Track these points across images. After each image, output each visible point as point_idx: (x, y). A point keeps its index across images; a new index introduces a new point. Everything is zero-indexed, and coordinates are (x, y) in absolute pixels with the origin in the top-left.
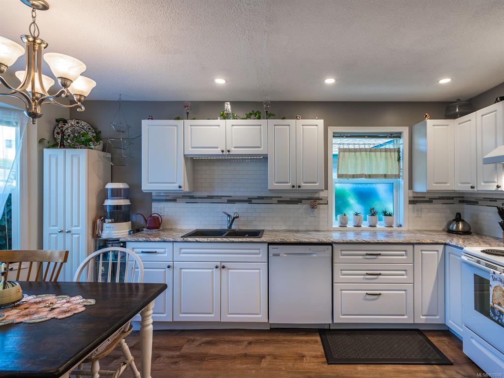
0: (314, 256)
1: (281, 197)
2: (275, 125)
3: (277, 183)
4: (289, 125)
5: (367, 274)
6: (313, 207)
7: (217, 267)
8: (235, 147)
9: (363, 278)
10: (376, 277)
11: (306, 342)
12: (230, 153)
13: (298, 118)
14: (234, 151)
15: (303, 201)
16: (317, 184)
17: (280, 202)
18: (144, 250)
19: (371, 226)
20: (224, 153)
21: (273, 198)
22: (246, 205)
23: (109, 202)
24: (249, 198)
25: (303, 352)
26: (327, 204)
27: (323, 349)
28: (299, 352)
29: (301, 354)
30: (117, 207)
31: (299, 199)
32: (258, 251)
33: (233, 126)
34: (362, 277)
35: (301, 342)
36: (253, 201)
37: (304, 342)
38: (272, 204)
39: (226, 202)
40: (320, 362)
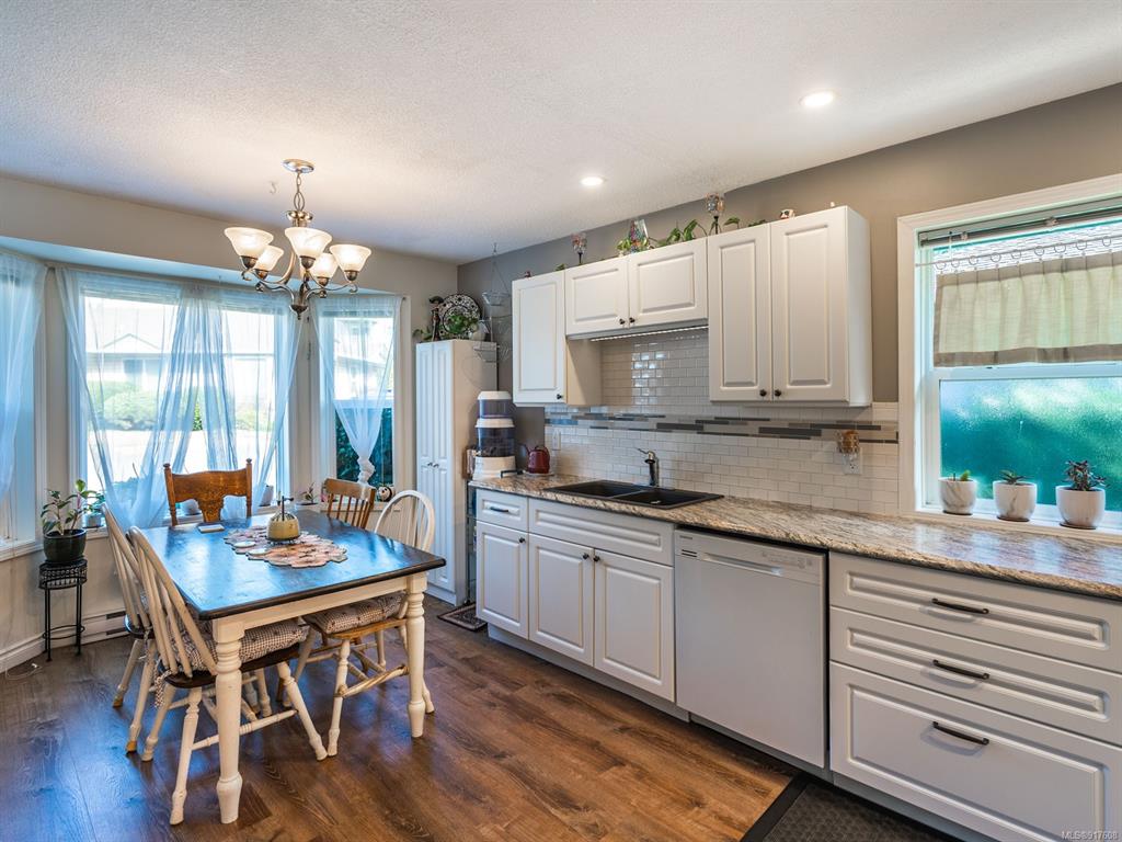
0: (777, 573)
1: (768, 420)
2: (722, 248)
3: (729, 384)
4: (753, 241)
5: (937, 664)
6: (846, 448)
7: (586, 557)
8: (645, 311)
9: (922, 673)
10: (971, 681)
11: (740, 782)
12: (637, 324)
13: (784, 216)
14: (644, 319)
15: (824, 431)
16: (828, 386)
17: (766, 432)
18: (496, 506)
19: (1068, 524)
20: (626, 326)
21: (750, 422)
22: (693, 437)
23: (482, 423)
24: (697, 421)
25: (705, 796)
26: (896, 442)
27: (759, 815)
28: (698, 790)
29: (701, 797)
30: (495, 432)
31: (812, 425)
32: (655, 538)
33: (639, 265)
34: (921, 667)
35: (726, 775)
36: (707, 428)
37: (733, 780)
38: (747, 435)
39: (655, 427)
40: (721, 834)
